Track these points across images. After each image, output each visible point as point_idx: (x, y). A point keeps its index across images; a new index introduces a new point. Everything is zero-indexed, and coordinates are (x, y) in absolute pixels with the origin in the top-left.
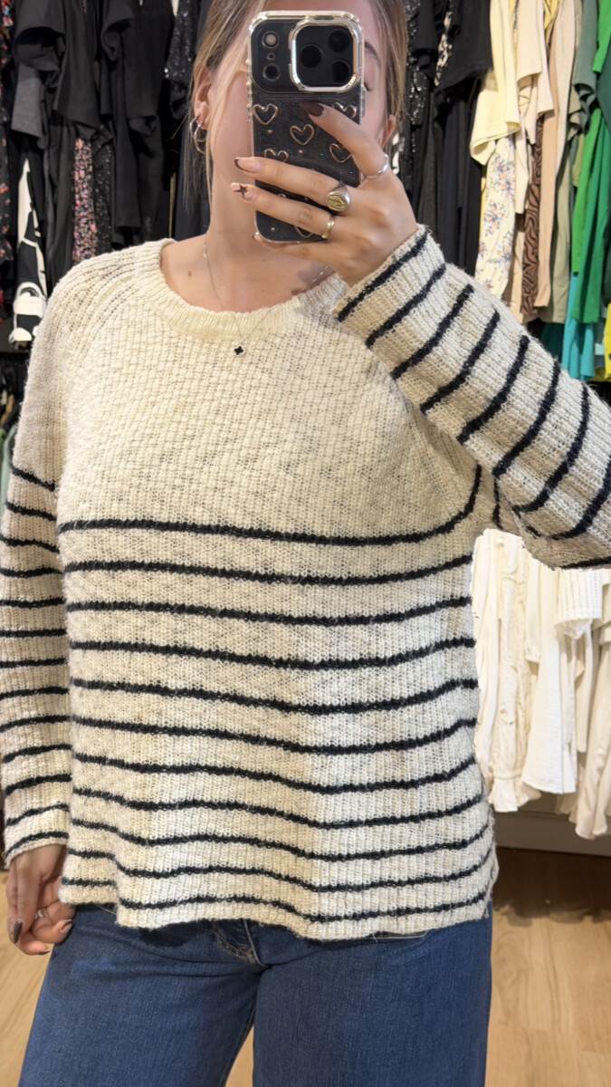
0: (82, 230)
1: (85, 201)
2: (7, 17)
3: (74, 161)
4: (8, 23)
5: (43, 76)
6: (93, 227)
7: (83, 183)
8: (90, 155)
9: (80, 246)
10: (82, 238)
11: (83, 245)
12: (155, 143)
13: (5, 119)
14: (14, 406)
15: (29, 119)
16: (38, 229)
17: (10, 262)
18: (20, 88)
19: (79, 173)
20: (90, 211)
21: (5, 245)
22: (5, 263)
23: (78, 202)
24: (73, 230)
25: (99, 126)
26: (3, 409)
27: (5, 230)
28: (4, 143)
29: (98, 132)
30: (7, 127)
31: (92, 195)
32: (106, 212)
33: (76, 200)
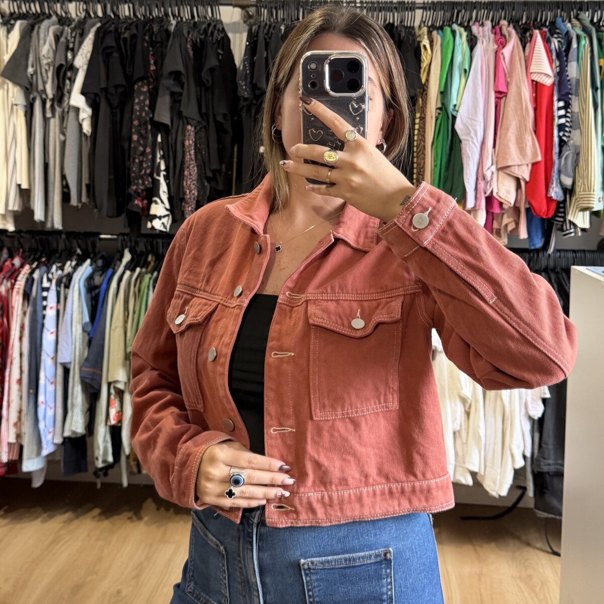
0: (191, 171)
1: (193, 156)
2: (153, 65)
3: (185, 136)
4: (153, 68)
5: (172, 94)
6: (196, 168)
7: (191, 147)
8: (194, 133)
9: (190, 179)
10: (190, 174)
11: (192, 178)
12: (228, 126)
13: (151, 116)
14: (155, 262)
15: (164, 116)
16: (164, 171)
17: (150, 188)
18: (159, 100)
19: (189, 142)
20: (194, 161)
21: (148, 179)
22: (148, 188)
23: (189, 157)
24: (184, 171)
25: (199, 119)
26: (149, 263)
27: (148, 171)
28: (149, 127)
29: (198, 122)
30: (152, 119)
31: (196, 153)
32: (201, 162)
33: (187, 155)
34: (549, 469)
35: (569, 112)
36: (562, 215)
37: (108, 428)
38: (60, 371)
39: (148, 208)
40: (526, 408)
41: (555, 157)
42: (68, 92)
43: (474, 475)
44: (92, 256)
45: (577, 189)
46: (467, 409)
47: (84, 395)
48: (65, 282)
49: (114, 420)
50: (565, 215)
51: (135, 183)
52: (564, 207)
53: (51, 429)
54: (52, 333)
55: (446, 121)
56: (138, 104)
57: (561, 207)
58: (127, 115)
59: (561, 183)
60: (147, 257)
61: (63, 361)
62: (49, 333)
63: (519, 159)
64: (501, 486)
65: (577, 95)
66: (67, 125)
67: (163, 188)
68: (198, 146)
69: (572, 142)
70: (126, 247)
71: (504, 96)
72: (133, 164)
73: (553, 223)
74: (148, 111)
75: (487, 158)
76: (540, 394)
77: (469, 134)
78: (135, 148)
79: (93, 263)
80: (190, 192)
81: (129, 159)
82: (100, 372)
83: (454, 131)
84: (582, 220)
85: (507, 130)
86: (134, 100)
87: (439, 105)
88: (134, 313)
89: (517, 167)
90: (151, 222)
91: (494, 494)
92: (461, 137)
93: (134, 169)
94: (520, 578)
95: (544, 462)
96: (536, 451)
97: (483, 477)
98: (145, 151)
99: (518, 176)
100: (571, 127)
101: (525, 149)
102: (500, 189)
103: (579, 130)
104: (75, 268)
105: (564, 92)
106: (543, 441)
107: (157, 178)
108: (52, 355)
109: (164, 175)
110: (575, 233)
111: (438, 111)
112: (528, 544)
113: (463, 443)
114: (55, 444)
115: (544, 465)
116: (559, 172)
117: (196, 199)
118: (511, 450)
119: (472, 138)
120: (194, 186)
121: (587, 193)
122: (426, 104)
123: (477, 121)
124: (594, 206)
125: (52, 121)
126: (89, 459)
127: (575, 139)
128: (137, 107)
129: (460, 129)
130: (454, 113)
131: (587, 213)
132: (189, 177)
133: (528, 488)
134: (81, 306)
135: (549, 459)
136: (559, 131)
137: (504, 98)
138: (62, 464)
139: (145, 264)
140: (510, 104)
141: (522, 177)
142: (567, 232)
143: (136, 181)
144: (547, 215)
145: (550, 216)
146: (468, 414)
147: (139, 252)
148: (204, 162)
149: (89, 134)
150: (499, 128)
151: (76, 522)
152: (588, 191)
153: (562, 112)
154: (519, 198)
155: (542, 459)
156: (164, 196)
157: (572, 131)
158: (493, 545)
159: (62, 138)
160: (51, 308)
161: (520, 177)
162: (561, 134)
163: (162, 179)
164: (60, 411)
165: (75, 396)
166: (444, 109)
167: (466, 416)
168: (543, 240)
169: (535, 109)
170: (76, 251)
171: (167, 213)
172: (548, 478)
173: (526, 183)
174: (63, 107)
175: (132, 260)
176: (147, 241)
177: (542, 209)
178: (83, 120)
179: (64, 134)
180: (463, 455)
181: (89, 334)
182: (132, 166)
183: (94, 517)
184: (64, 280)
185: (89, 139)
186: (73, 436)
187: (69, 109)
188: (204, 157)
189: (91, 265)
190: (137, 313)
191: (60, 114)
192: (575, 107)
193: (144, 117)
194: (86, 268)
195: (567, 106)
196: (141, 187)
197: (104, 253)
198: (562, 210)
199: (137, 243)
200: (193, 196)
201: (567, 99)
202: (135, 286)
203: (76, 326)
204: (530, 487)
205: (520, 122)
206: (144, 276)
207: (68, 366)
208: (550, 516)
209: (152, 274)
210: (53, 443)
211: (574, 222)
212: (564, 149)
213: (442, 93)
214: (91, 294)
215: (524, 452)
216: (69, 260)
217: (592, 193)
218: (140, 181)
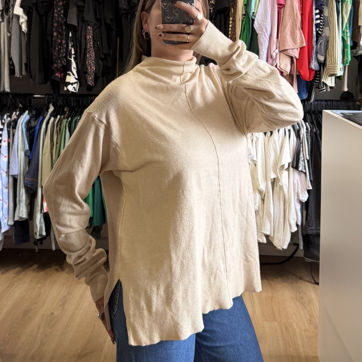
0: (91, 54)
1: (92, 45)
3: (87, 33)
5: (78, 7)
6: (94, 53)
7: (91, 40)
8: (92, 31)
9: (90, 59)
10: (90, 57)
11: (92, 59)
12: (114, 26)
13: (65, 20)
14: (69, 111)
15: (73, 20)
16: (74, 54)
17: (66, 65)
18: (70, 11)
19: (89, 36)
20: (93, 48)
21: (64, 60)
22: (64, 65)
23: (89, 45)
24: (87, 54)
25: (95, 22)
26: (66, 112)
27: (64, 55)
28: (64, 27)
29: (95, 24)
30: (65, 22)
31: (93, 43)
32: (97, 49)
33: (88, 45)
34: (312, 232)
35: (322, 16)
36: (319, 79)
37: (42, 214)
38: (11, 180)
39: (65, 78)
40: (298, 196)
41: (314, 44)
42: (12, 6)
43: (267, 237)
44: (29, 108)
45: (328, 63)
46: (262, 198)
47: (26, 195)
48: (13, 125)
49: (46, 209)
50: (320, 79)
51: (55, 62)
52: (320, 74)
53: (6, 216)
54: (5, 157)
55: (248, 22)
56: (56, 13)
57: (318, 74)
58: (50, 20)
59: (317, 60)
60: (64, 109)
61: (13, 174)
62: (4, 157)
63: (292, 45)
64: (283, 243)
65: (327, 6)
66: (12, 27)
67: (74, 65)
68: (95, 39)
69: (324, 34)
70: (51, 103)
71: (283, 7)
72: (54, 51)
73: (314, 84)
74: (63, 17)
75: (274, 44)
76: (307, 187)
77: (263, 30)
78: (56, 41)
79: (30, 113)
80: (91, 68)
81: (52, 48)
82: (36, 181)
83: (253, 29)
84: (330, 82)
85: (285, 27)
86: (54, 11)
87: (244, 13)
88: (57, 143)
89: (291, 50)
90: (67, 87)
91: (280, 248)
92: (258, 32)
93: (55, 54)
94: (296, 299)
95: (309, 229)
96: (304, 222)
97: (273, 238)
98: (61, 42)
99: (292, 56)
100: (323, 25)
101: (296, 39)
102: (281, 63)
103: (328, 27)
104: (19, 116)
105: (319, 4)
106: (308, 216)
107: (70, 59)
108: (6, 170)
109: (74, 57)
110: (326, 89)
111: (243, 16)
112: (301, 278)
113: (260, 218)
114: (9, 225)
115: (309, 230)
116: (317, 53)
117: (94, 72)
118: (289, 222)
119: (264, 32)
120: (93, 64)
121: (333, 65)
122: (236, 12)
123: (267, 22)
124: (337, 73)
125: (2, 24)
126: (30, 235)
127: (326, 32)
128: (56, 15)
129: (257, 27)
130: (253, 18)
131: (334, 78)
132: (90, 58)
133: (300, 244)
134: (23, 140)
135: (312, 226)
136: (316, 28)
137: (283, 8)
138: (14, 238)
139: (63, 113)
140: (287, 11)
141: (295, 56)
142: (322, 89)
143: (57, 61)
144: (309, 79)
145: (311, 80)
146: (263, 200)
147: (58, 106)
148: (99, 49)
149: (26, 32)
150: (280, 26)
151: (23, 273)
152: (334, 64)
153: (318, 16)
154: (293, 69)
155: (308, 227)
156: (74, 71)
157: (324, 28)
158: (280, 279)
159: (9, 35)
160: (4, 141)
161: (293, 56)
162: (318, 29)
163: (72, 60)
164: (12, 205)
165: (21, 195)
166: (247, 15)
167: (262, 201)
168: (307, 94)
169: (302, 15)
170: (19, 105)
171: (77, 81)
172: (311, 238)
173: (297, 59)
174: (9, 15)
175: (54, 111)
176: (64, 99)
177: (307, 75)
178: (22, 23)
179: (10, 32)
180: (261, 225)
181: (29, 157)
182: (54, 52)
183: (34, 270)
184: (12, 124)
185: (26, 35)
186: (20, 220)
187: (13, 16)
188: (99, 46)
189: (29, 114)
190: (59, 143)
191: (7, 20)
192: (326, 13)
193: (61, 21)
194: (26, 116)
195: (321, 13)
196: (60, 65)
197: (36, 106)
198: (319, 76)
199: (57, 100)
200: (93, 70)
201: (321, 9)
202: (57, 127)
203: (21, 152)
204: (301, 243)
205: (293, 23)
206: (62, 120)
207: (16, 177)
208: (314, 261)
209: (68, 119)
210: (8, 225)
211: (326, 83)
212: (319, 38)
213: (245, 5)
214: (29, 133)
215: (297, 222)
216: (15, 111)
217: (336, 65)
218: (59, 61)
